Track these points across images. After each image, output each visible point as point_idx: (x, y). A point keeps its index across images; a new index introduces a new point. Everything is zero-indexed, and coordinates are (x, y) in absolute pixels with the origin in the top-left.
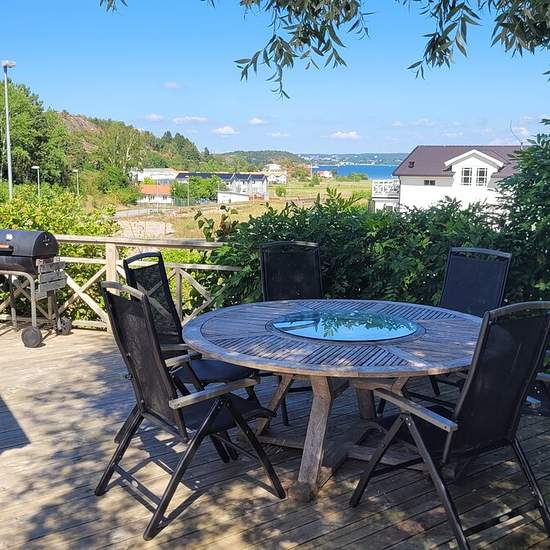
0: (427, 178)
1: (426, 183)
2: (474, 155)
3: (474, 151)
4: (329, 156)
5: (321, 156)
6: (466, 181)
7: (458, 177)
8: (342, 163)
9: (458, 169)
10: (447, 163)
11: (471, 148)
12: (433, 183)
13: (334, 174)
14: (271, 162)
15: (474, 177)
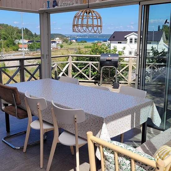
0: (119, 41)
1: (119, 43)
2: (133, 34)
3: (133, 33)
4: (73, 35)
5: (71, 35)
6: (131, 42)
7: (129, 41)
8: (78, 37)
9: (128, 38)
10: (125, 37)
11: (133, 32)
12: (121, 43)
13: (76, 41)
14: (56, 37)
15: (133, 41)
